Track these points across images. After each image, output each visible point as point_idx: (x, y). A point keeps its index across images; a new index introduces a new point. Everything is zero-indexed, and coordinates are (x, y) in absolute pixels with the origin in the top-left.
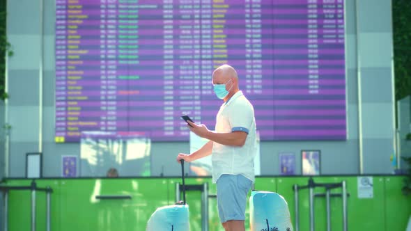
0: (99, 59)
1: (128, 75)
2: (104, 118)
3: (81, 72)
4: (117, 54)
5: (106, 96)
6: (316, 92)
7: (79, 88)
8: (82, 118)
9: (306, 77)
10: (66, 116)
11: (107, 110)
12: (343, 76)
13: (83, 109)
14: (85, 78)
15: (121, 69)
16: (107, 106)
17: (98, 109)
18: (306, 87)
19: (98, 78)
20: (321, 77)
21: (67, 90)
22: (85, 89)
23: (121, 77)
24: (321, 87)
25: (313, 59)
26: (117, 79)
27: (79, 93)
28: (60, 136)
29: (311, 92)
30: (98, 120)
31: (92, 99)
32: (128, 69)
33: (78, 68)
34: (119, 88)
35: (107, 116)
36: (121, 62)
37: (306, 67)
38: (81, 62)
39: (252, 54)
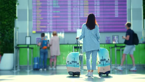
0: (46, 6)
1: (56, 11)
2: (48, 25)
3: (41, 10)
4: (52, 4)
5: (49, 17)
6: (117, 16)
7: (40, 15)
8: (41, 25)
9: (114, 11)
10: (36, 24)
11: (49, 22)
12: (126, 11)
13: (42, 22)
14: (42, 12)
15: (53, 9)
16: (49, 21)
17: (46, 22)
18: (114, 15)
19: (46, 12)
20: (119, 11)
21: (36, 16)
22: (42, 15)
23: (54, 12)
24: (119, 15)
25: (116, 5)
26: (53, 12)
27: (40, 17)
28: (34, 31)
29: (116, 16)
30: (46, 25)
31: (44, 19)
32: (56, 9)
33: (40, 9)
34: (53, 15)
35: (49, 24)
36: (54, 7)
37: (114, 8)
38: (41, 7)
39: (96, 4)
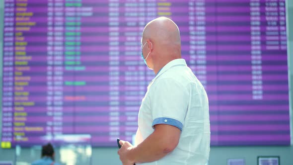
0: (45, 65)
1: (74, 80)
2: (50, 123)
3: (28, 78)
4: (64, 61)
5: (53, 101)
6: (260, 97)
7: (26, 93)
8: (28, 124)
9: (250, 83)
10: (13, 122)
11: (53, 116)
12: (286, 82)
13: (30, 114)
14: (31, 84)
15: (66, 74)
16: (53, 111)
17: (45, 114)
18: (250, 93)
19: (45, 84)
20: (265, 83)
21: (14, 96)
22: (32, 95)
23: (68, 83)
24: (265, 93)
25: (256, 65)
26: (64, 85)
27: (26, 98)
28: (6, 141)
29: (255, 98)
30: (44, 125)
31: (37, 105)
32: (75, 75)
33: (25, 74)
34: (65, 93)
35: (53, 121)
36: (68, 68)
37: (250, 73)
38: (28, 69)
39: (196, 60)
